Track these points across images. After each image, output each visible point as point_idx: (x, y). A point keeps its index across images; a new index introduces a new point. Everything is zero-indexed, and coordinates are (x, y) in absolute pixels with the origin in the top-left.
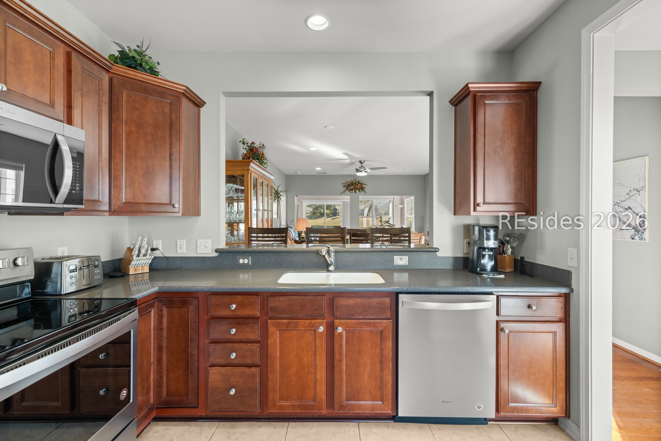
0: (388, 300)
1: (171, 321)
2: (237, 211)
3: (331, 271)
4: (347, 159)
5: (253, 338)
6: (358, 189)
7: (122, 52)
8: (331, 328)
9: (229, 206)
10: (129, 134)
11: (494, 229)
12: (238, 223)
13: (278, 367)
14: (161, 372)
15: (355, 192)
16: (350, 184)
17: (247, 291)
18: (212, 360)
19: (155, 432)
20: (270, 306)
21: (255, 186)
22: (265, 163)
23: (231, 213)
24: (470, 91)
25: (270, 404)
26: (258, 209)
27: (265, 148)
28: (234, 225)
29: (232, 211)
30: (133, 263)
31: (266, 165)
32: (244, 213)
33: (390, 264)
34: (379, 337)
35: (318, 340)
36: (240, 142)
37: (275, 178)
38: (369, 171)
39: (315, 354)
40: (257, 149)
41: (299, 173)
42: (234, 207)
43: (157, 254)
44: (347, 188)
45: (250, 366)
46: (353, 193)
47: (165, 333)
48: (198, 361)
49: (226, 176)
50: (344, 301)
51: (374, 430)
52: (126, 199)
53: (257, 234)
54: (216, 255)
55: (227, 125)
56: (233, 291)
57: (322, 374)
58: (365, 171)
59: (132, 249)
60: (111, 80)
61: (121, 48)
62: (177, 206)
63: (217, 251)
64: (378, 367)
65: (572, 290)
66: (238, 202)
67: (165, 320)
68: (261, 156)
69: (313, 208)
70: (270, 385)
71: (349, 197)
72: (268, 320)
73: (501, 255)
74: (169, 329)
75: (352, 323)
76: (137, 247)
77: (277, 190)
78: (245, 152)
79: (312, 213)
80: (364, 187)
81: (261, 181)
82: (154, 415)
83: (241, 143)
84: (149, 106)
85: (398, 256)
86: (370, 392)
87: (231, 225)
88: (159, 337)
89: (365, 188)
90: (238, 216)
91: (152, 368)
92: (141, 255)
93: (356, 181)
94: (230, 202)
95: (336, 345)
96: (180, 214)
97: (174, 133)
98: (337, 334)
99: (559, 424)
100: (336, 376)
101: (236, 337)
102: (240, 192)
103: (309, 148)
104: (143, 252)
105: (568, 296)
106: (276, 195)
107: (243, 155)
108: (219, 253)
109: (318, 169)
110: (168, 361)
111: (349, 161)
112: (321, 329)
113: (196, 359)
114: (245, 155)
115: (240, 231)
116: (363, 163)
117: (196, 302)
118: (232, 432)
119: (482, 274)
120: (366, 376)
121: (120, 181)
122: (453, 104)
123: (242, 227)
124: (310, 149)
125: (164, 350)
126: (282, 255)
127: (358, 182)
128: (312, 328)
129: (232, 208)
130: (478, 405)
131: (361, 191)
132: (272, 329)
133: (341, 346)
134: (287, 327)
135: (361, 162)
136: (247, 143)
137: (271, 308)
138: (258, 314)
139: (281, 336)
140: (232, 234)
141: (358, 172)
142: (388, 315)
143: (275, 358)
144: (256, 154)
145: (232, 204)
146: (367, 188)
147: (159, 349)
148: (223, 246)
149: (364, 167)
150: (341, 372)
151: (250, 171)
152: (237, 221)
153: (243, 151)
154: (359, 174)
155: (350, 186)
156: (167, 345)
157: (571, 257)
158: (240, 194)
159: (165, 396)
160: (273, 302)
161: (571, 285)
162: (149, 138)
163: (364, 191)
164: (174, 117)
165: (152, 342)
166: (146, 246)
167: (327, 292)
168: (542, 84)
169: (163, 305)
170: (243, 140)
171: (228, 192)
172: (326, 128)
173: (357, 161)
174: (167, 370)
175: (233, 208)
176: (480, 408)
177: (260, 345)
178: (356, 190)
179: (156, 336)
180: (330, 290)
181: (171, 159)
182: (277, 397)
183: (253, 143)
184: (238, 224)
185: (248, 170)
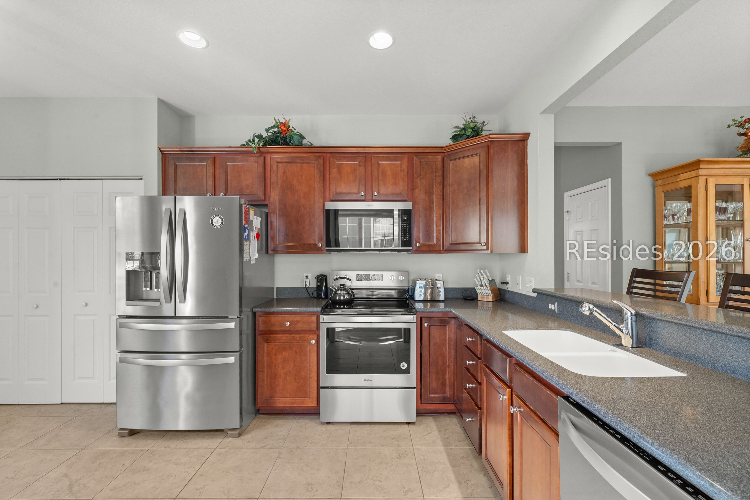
30: (479, 292)
52: (452, 241)
54: (534, 295)
60: (443, 158)
62: (484, 245)
63: (534, 291)
84: (465, 165)
96: (489, 252)
121: (448, 228)
132: (483, 374)
162: (466, 190)
164: (482, 166)
181: (480, 204)
185: (699, 176)
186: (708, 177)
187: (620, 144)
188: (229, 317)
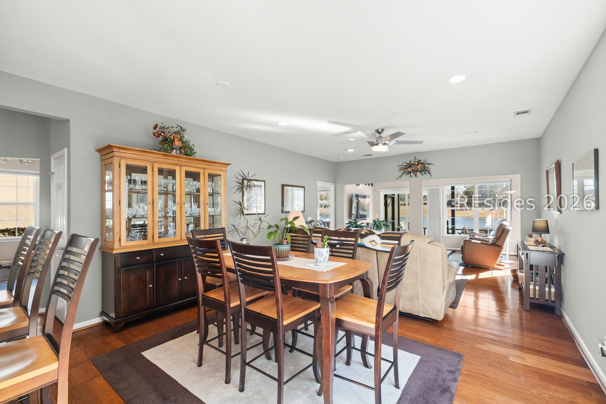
6: (420, 172)
15: (415, 175)
16: (407, 165)
44: (405, 172)
46: (412, 176)
58: (384, 143)
71: (408, 183)
89: (429, 168)
109: (351, 150)
116: (381, 132)
127: (417, 162)
131: (423, 173)
135: (377, 131)
141: (373, 145)
146: (432, 169)
155: (407, 168)
163: (429, 173)
178: (417, 173)
185: (113, 156)
186: (121, 158)
187: (69, 120)
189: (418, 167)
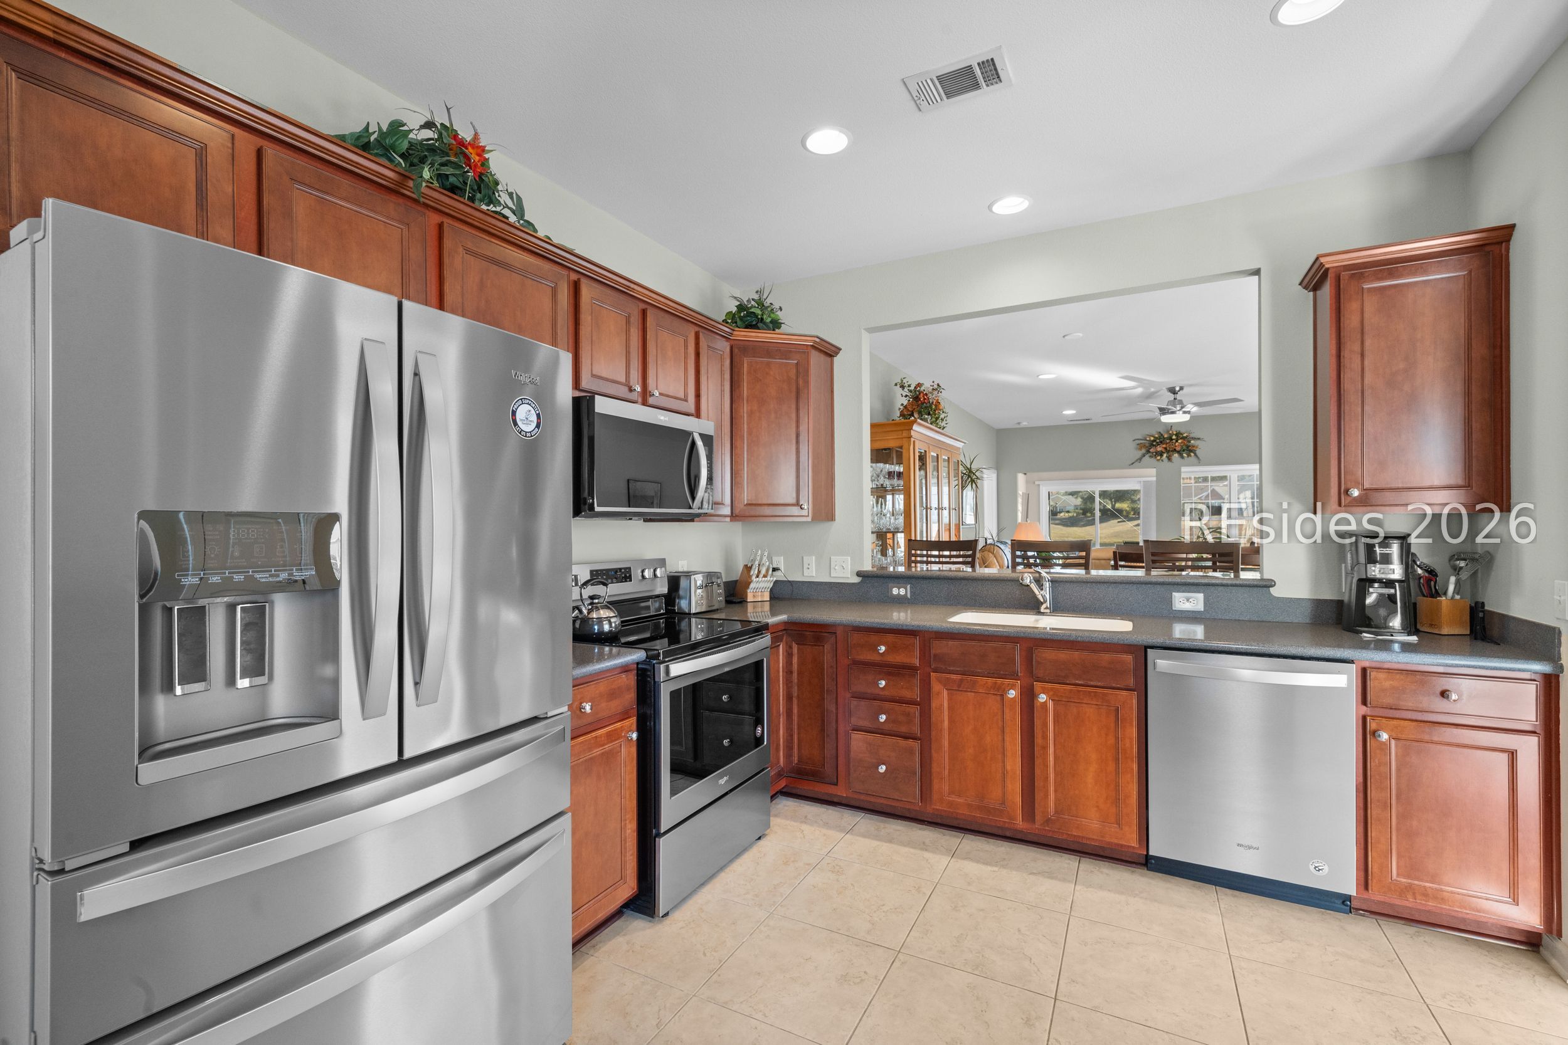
0: (1129, 658)
1: (801, 663)
2: (891, 510)
3: (1043, 614)
4: (1134, 388)
5: (909, 697)
6: (1178, 452)
7: (741, 307)
8: (1028, 696)
9: (877, 503)
10: (751, 414)
11: (1400, 542)
12: (894, 533)
13: (946, 743)
14: (792, 730)
15: (1169, 459)
16: (1154, 441)
17: (900, 627)
18: (854, 721)
19: (785, 806)
20: (933, 652)
21: (923, 465)
22: (942, 420)
23: (881, 514)
24: (1327, 269)
25: (935, 797)
26: (929, 506)
27: (942, 390)
28: (888, 537)
29: (883, 510)
30: (752, 586)
31: (944, 422)
32: (903, 515)
33: (1164, 607)
34: (1112, 718)
35: (1007, 711)
36: (896, 385)
37: (963, 444)
38: (1194, 409)
39: (1003, 732)
40: (926, 394)
41: (1024, 424)
42: (887, 503)
43: (779, 576)
44: (1148, 452)
45: (906, 737)
46: (1162, 461)
47: (795, 675)
48: (837, 721)
49: (871, 450)
50: (1049, 654)
51: (1105, 871)
52: (748, 500)
53: (927, 551)
54: (857, 580)
55: (872, 357)
56: (882, 626)
57: (1014, 764)
58: (1183, 410)
59: (751, 568)
60: (732, 348)
61: (738, 301)
62: (806, 508)
63: (859, 574)
64: (1111, 767)
65: (1561, 668)
66: (893, 494)
67: (795, 660)
68: (934, 407)
69: (1082, 498)
70: (935, 768)
71: (1153, 471)
72: (932, 673)
73: (1432, 597)
74: (800, 673)
75: (1065, 690)
76: (757, 563)
77: (969, 467)
78: (905, 403)
79: (1081, 511)
80: (1194, 447)
81: (935, 455)
82: (782, 784)
83: (898, 386)
84: (772, 373)
85: (1181, 592)
86: (1098, 807)
87: (882, 537)
88: (788, 682)
89: (1197, 447)
90: (892, 521)
91: (781, 720)
92: (761, 576)
93: (1171, 432)
94: (879, 494)
95: (1038, 723)
96: (809, 519)
97: (801, 405)
98: (1038, 704)
99: (1541, 953)
100: (1038, 771)
101: (886, 693)
102: (896, 477)
103: (1038, 376)
104: (763, 571)
105: (1553, 680)
106: (968, 478)
107: (902, 407)
108: (861, 578)
109: (1069, 412)
110: (799, 716)
111: (1140, 390)
112: (1012, 694)
113: (835, 717)
114: (905, 407)
115: (899, 549)
116: (1179, 391)
117: (833, 639)
118: (883, 826)
119: (1361, 632)
120: (1090, 779)
121: (741, 477)
122: (1308, 287)
123: (901, 538)
124: (1041, 377)
125: (795, 701)
126: (960, 584)
127: (1176, 435)
128: (998, 691)
129: (883, 506)
130: (1316, 865)
131: (1185, 455)
132: (936, 687)
133: (1045, 725)
134: (959, 686)
135: (1172, 391)
136: (909, 386)
137: (935, 656)
138: (917, 662)
139: (950, 699)
140: (884, 553)
141: (1164, 414)
142: (1131, 682)
143: (941, 730)
144: (925, 404)
145: (884, 498)
146: (1202, 449)
147: (789, 698)
148: (867, 567)
149: (1181, 402)
150: (1047, 766)
151: (912, 440)
152: (892, 530)
153: (901, 400)
154: (1167, 419)
155: (1154, 445)
156: (798, 695)
157: (1559, 598)
158: (895, 482)
159: (796, 762)
160: (940, 648)
161: (1560, 658)
162: (773, 415)
163: (1195, 455)
164: (801, 382)
165: (781, 686)
166: (768, 563)
167: (1022, 638)
168: (1516, 229)
169: (793, 640)
170: (902, 381)
171: (875, 477)
172: (1066, 337)
173: (1162, 389)
174: (799, 728)
175: (885, 505)
176: (1321, 871)
177: (920, 708)
178: (1173, 455)
179: (785, 680)
180: (1026, 635)
181: (798, 442)
182: (946, 788)
183: (919, 385)
184: (893, 535)
185: (909, 437)
186: (915, 440)
188: (550, 714)
189: (1177, 444)
